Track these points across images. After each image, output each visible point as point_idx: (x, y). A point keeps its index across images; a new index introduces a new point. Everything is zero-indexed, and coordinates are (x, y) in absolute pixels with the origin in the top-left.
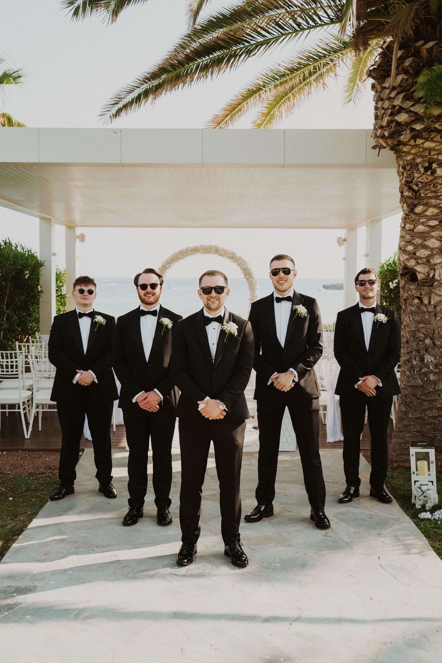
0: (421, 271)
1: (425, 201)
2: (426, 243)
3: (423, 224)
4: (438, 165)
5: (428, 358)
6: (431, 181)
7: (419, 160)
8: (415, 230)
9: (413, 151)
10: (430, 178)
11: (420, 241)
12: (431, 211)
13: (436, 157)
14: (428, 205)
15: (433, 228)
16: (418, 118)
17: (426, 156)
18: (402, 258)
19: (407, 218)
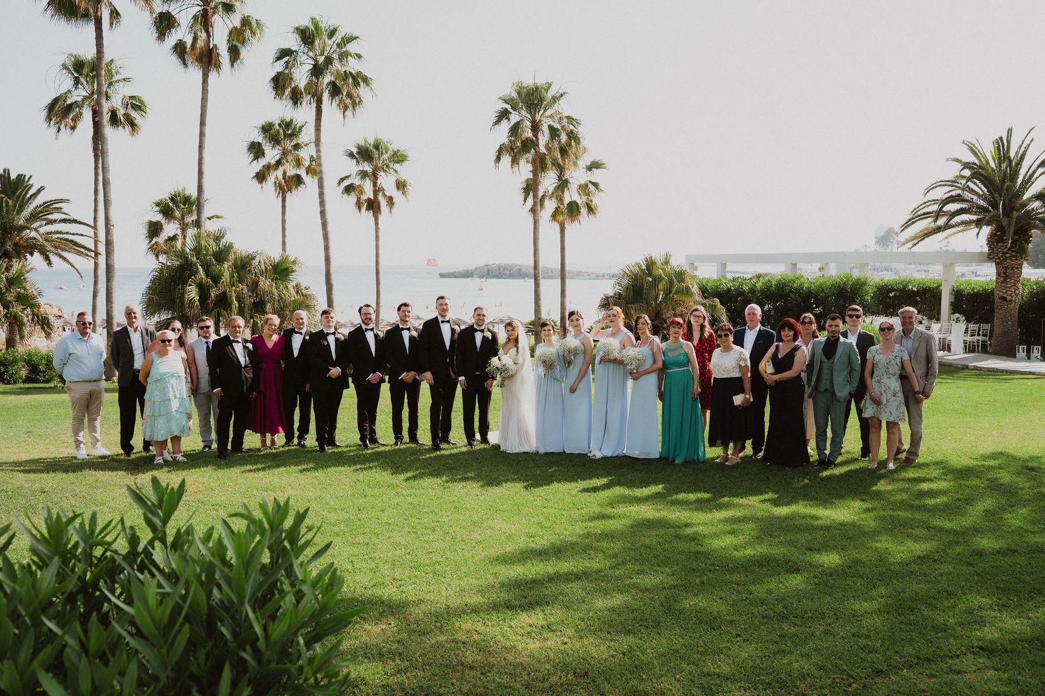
0: (1009, 298)
2: (1011, 290)
3: (1010, 284)
4: (1015, 268)
5: (1009, 323)
6: (1013, 272)
7: (1009, 266)
8: (1006, 286)
9: (1008, 264)
11: (1008, 289)
12: (1012, 281)
13: (1014, 266)
14: (1011, 279)
15: (1013, 286)
16: (1012, 256)
17: (1011, 266)
18: (1001, 294)
19: (1002, 282)
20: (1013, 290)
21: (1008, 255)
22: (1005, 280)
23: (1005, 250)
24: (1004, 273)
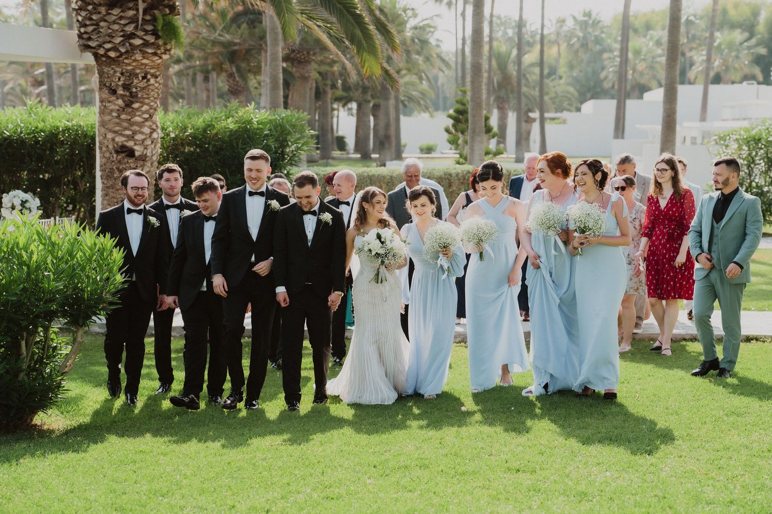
0: (139, 151)
1: (141, 100)
2: (142, 130)
3: (139, 116)
4: (151, 76)
6: (146, 87)
7: (138, 71)
8: (132, 120)
9: (134, 64)
10: (145, 85)
11: (137, 128)
12: (145, 108)
13: (149, 70)
14: (143, 104)
15: (146, 120)
16: (146, 45)
17: (142, 69)
18: (119, 139)
19: (122, 110)
20: (146, 130)
21: (138, 42)
22: (128, 105)
23: (130, 29)
24: (126, 87)
